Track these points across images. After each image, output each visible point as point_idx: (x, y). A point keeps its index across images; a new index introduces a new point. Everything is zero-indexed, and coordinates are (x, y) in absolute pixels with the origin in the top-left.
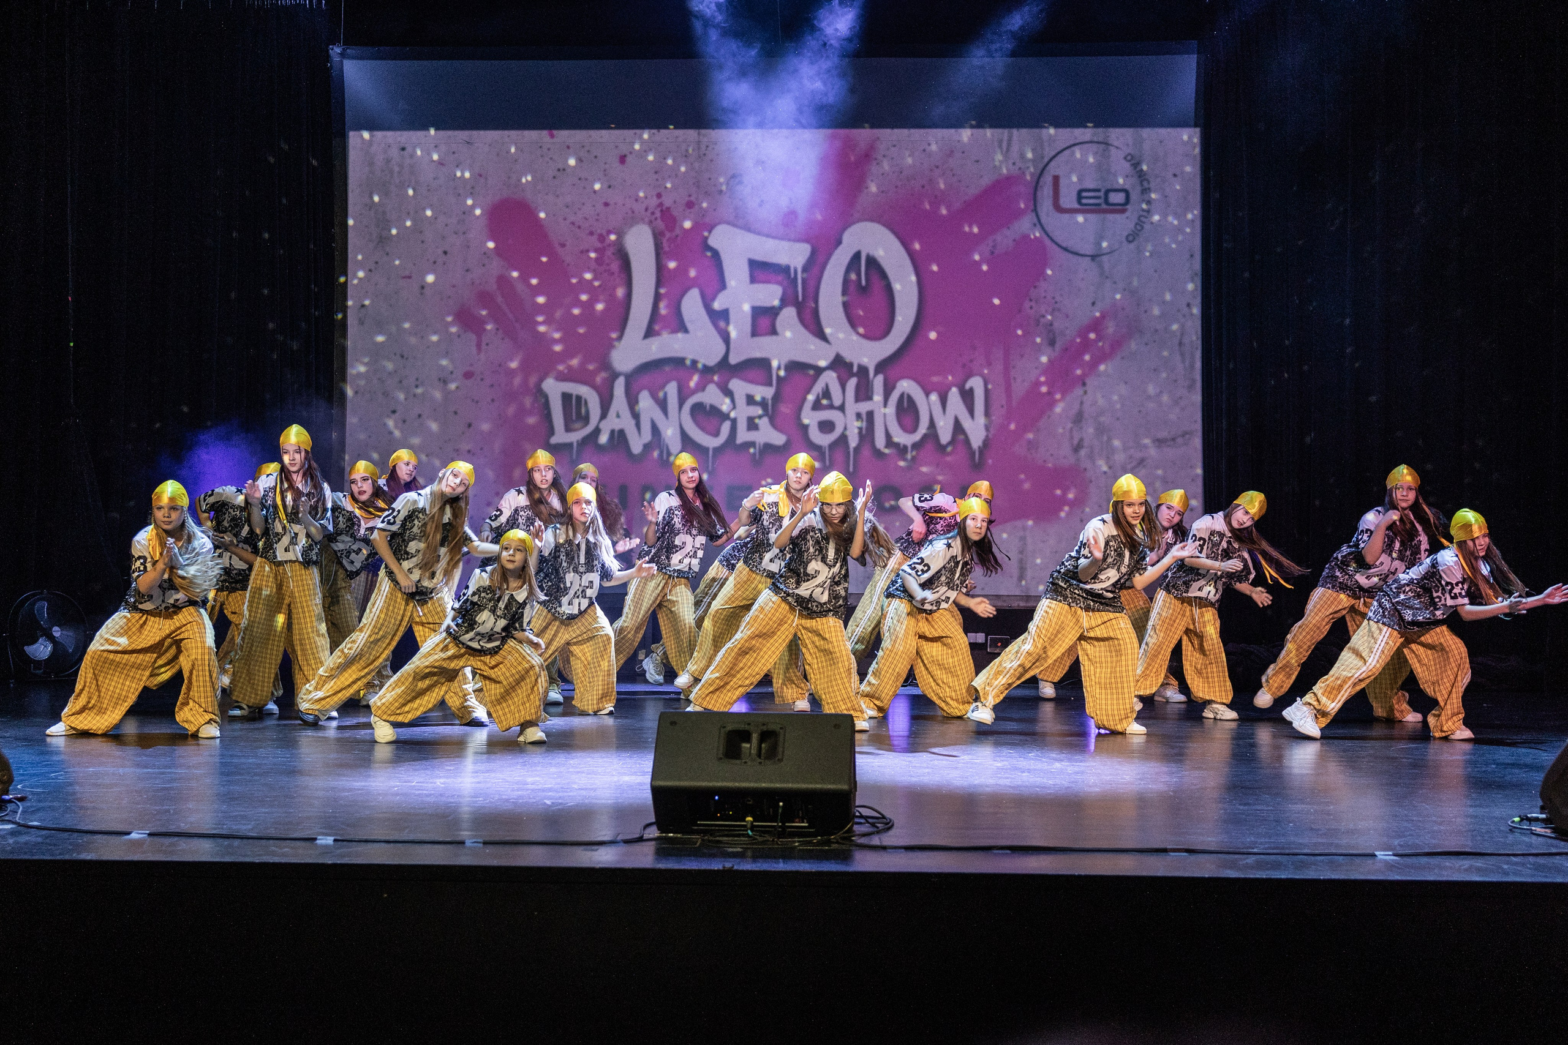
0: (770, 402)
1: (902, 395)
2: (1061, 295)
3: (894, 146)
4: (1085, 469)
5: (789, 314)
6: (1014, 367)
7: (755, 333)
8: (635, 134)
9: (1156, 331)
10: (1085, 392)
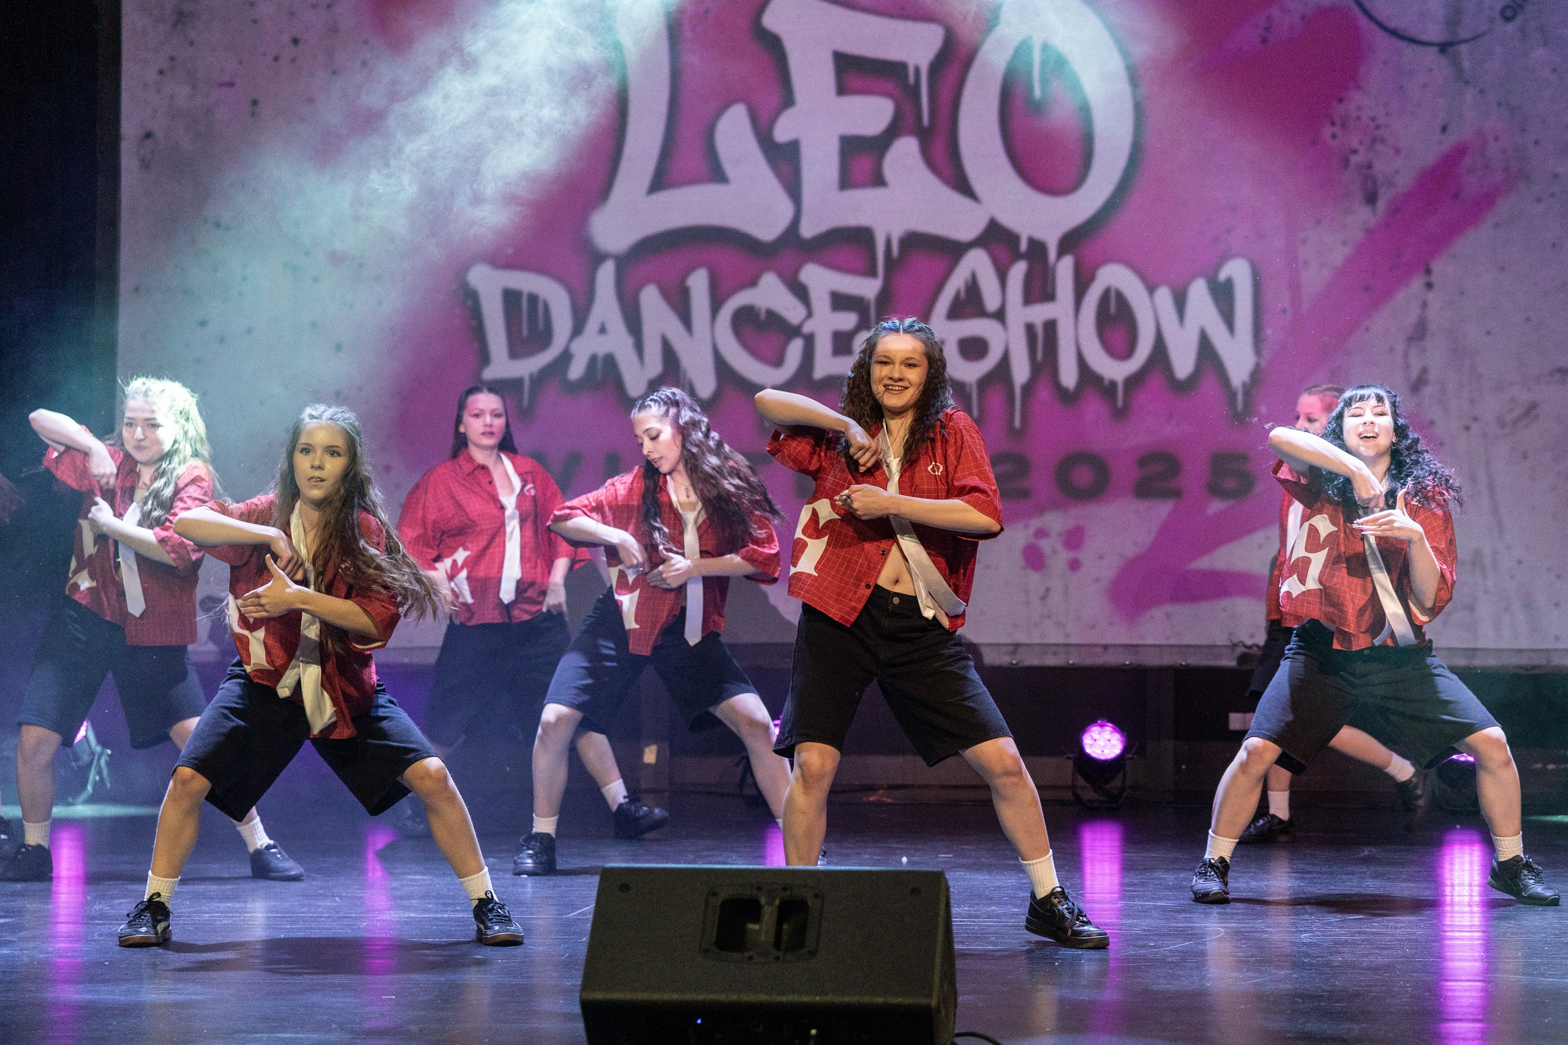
0: (872, 303)
1: (1107, 292)
2: (1387, 114)
4: (1432, 422)
5: (906, 148)
6: (1304, 242)
7: (846, 182)
10: (1429, 286)
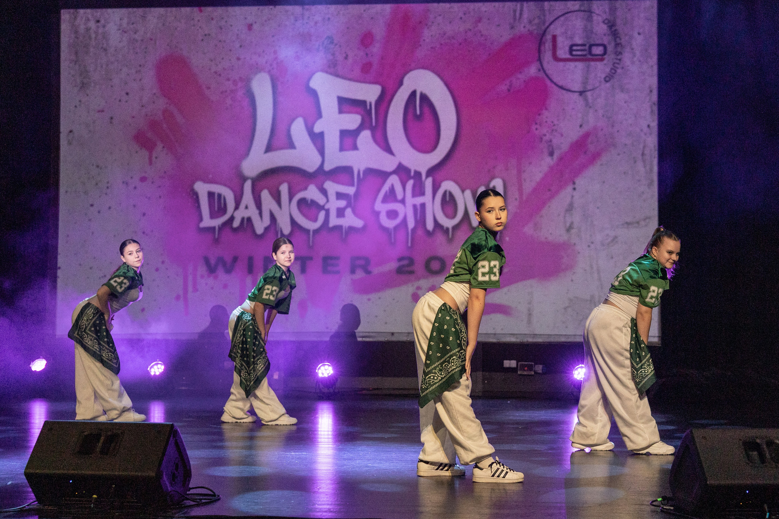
0: (352, 196)
1: (445, 193)
2: (558, 120)
3: (440, 15)
4: (575, 244)
5: (366, 134)
6: (524, 171)
7: (342, 149)
8: (259, 9)
9: (626, 145)
10: (574, 189)
